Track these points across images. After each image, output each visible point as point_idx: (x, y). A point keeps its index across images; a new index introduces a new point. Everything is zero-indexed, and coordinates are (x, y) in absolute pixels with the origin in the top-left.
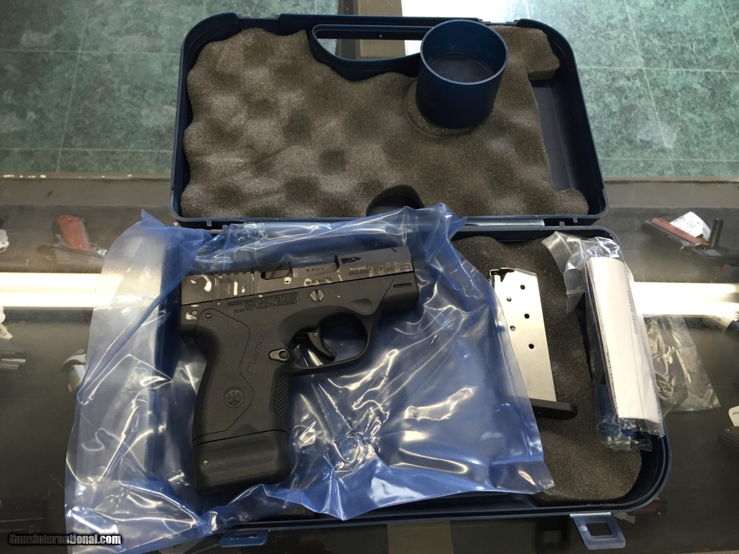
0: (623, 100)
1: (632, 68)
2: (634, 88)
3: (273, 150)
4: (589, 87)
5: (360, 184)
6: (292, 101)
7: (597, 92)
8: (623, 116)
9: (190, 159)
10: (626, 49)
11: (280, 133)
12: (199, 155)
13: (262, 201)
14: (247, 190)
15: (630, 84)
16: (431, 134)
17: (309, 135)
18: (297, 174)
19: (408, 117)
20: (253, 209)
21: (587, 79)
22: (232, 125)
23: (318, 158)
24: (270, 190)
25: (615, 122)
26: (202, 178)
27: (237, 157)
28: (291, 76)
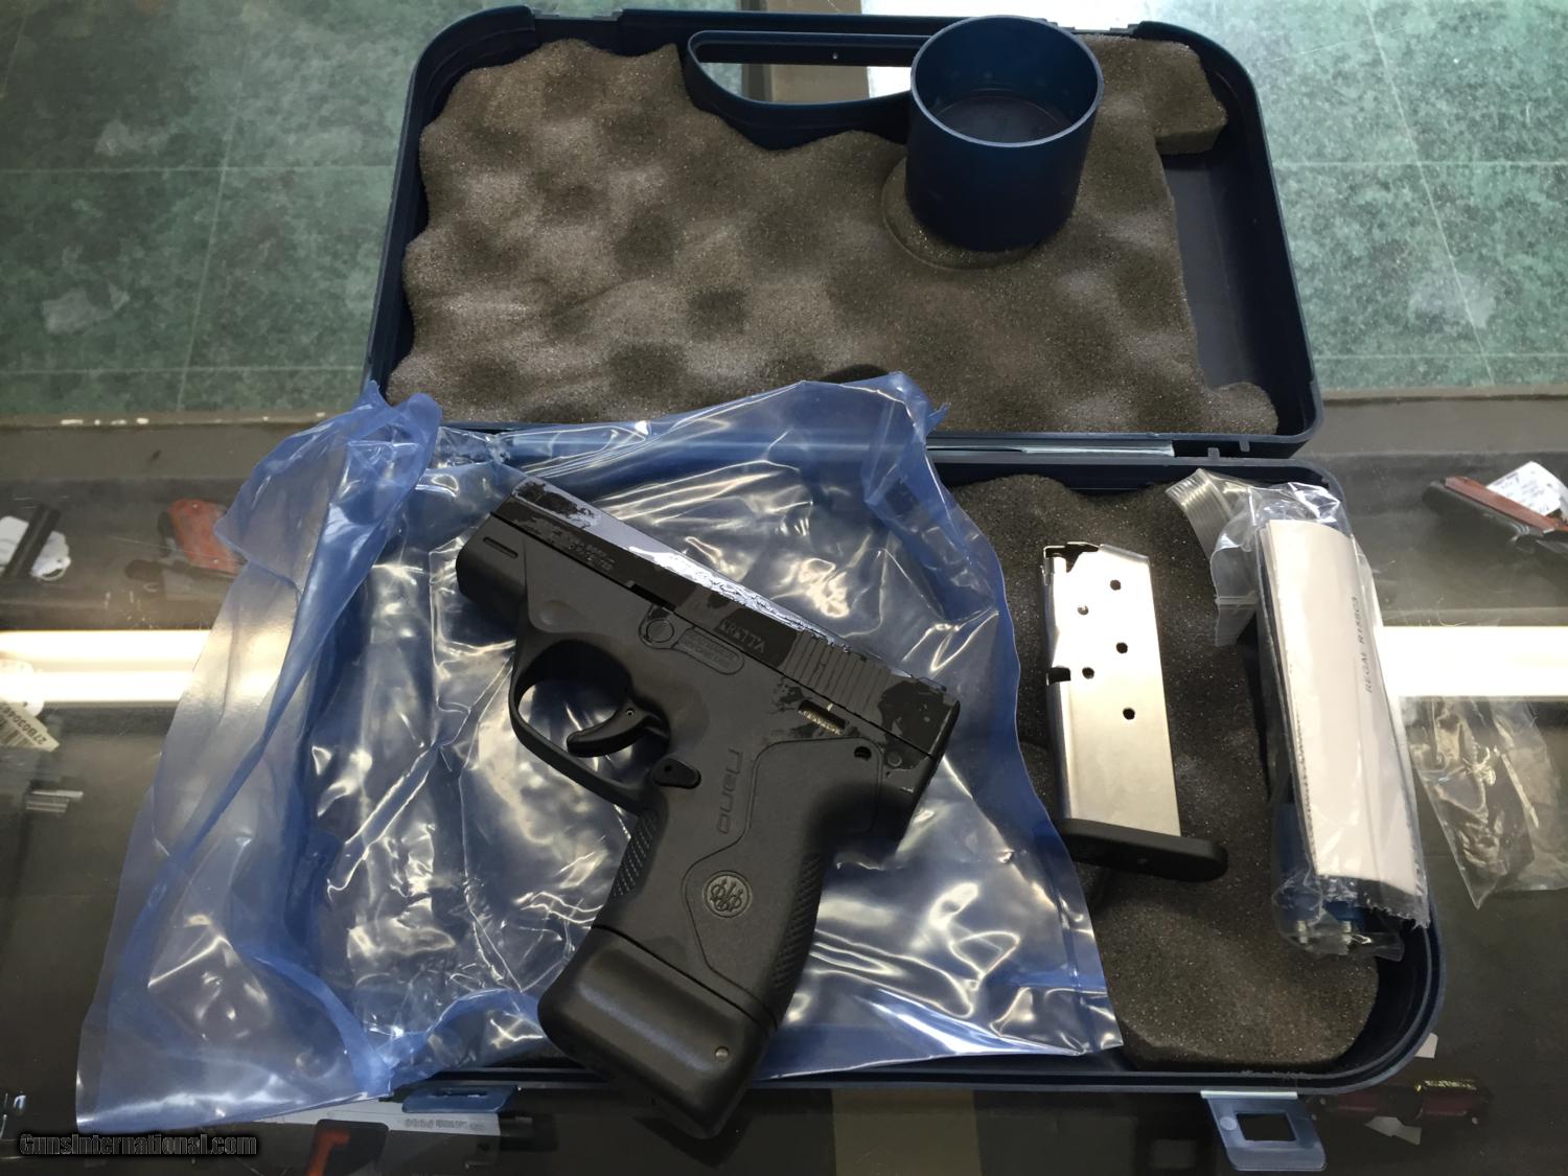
0: (1376, 232)
1: (1393, 163)
2: (1399, 205)
3: (591, 289)
4: (1299, 206)
5: (774, 362)
6: (638, 187)
7: (1317, 216)
8: (1377, 264)
9: (415, 304)
10: (1377, 124)
11: (608, 254)
12: (434, 295)
13: (559, 391)
14: (529, 369)
15: (1390, 197)
16: (935, 263)
17: (669, 259)
18: (637, 338)
19: (887, 226)
20: (539, 409)
21: (1293, 190)
22: (508, 236)
23: (685, 306)
24: (578, 369)
25: (1360, 281)
26: (436, 344)
27: (514, 300)
28: (640, 139)
